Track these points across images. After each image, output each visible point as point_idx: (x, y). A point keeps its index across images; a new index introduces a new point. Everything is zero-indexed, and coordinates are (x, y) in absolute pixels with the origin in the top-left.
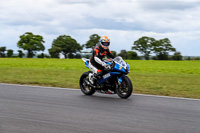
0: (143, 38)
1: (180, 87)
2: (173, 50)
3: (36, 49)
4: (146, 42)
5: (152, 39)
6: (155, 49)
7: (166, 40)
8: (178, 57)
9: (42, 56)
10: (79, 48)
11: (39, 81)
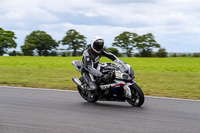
0: (125, 33)
1: (161, 86)
2: (158, 46)
3: (7, 46)
4: (127, 38)
5: (135, 35)
6: (137, 45)
7: (150, 35)
8: (162, 54)
9: (14, 54)
10: (55, 45)
11: (8, 81)
